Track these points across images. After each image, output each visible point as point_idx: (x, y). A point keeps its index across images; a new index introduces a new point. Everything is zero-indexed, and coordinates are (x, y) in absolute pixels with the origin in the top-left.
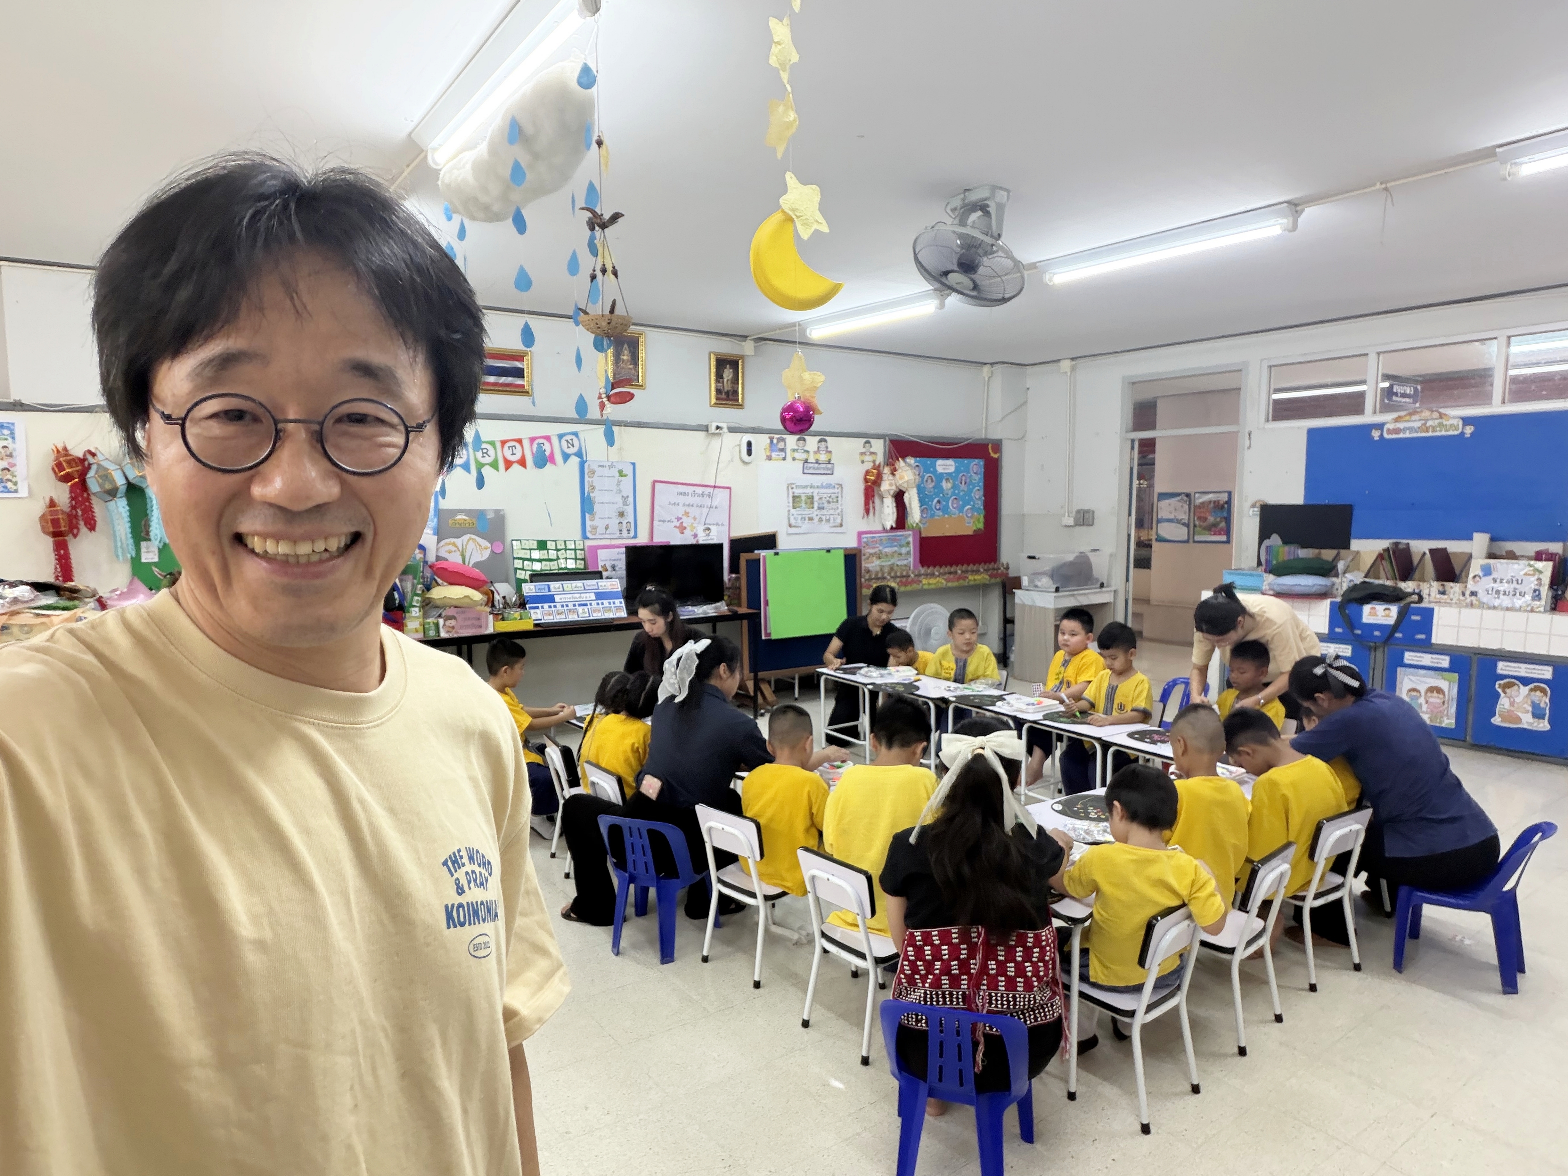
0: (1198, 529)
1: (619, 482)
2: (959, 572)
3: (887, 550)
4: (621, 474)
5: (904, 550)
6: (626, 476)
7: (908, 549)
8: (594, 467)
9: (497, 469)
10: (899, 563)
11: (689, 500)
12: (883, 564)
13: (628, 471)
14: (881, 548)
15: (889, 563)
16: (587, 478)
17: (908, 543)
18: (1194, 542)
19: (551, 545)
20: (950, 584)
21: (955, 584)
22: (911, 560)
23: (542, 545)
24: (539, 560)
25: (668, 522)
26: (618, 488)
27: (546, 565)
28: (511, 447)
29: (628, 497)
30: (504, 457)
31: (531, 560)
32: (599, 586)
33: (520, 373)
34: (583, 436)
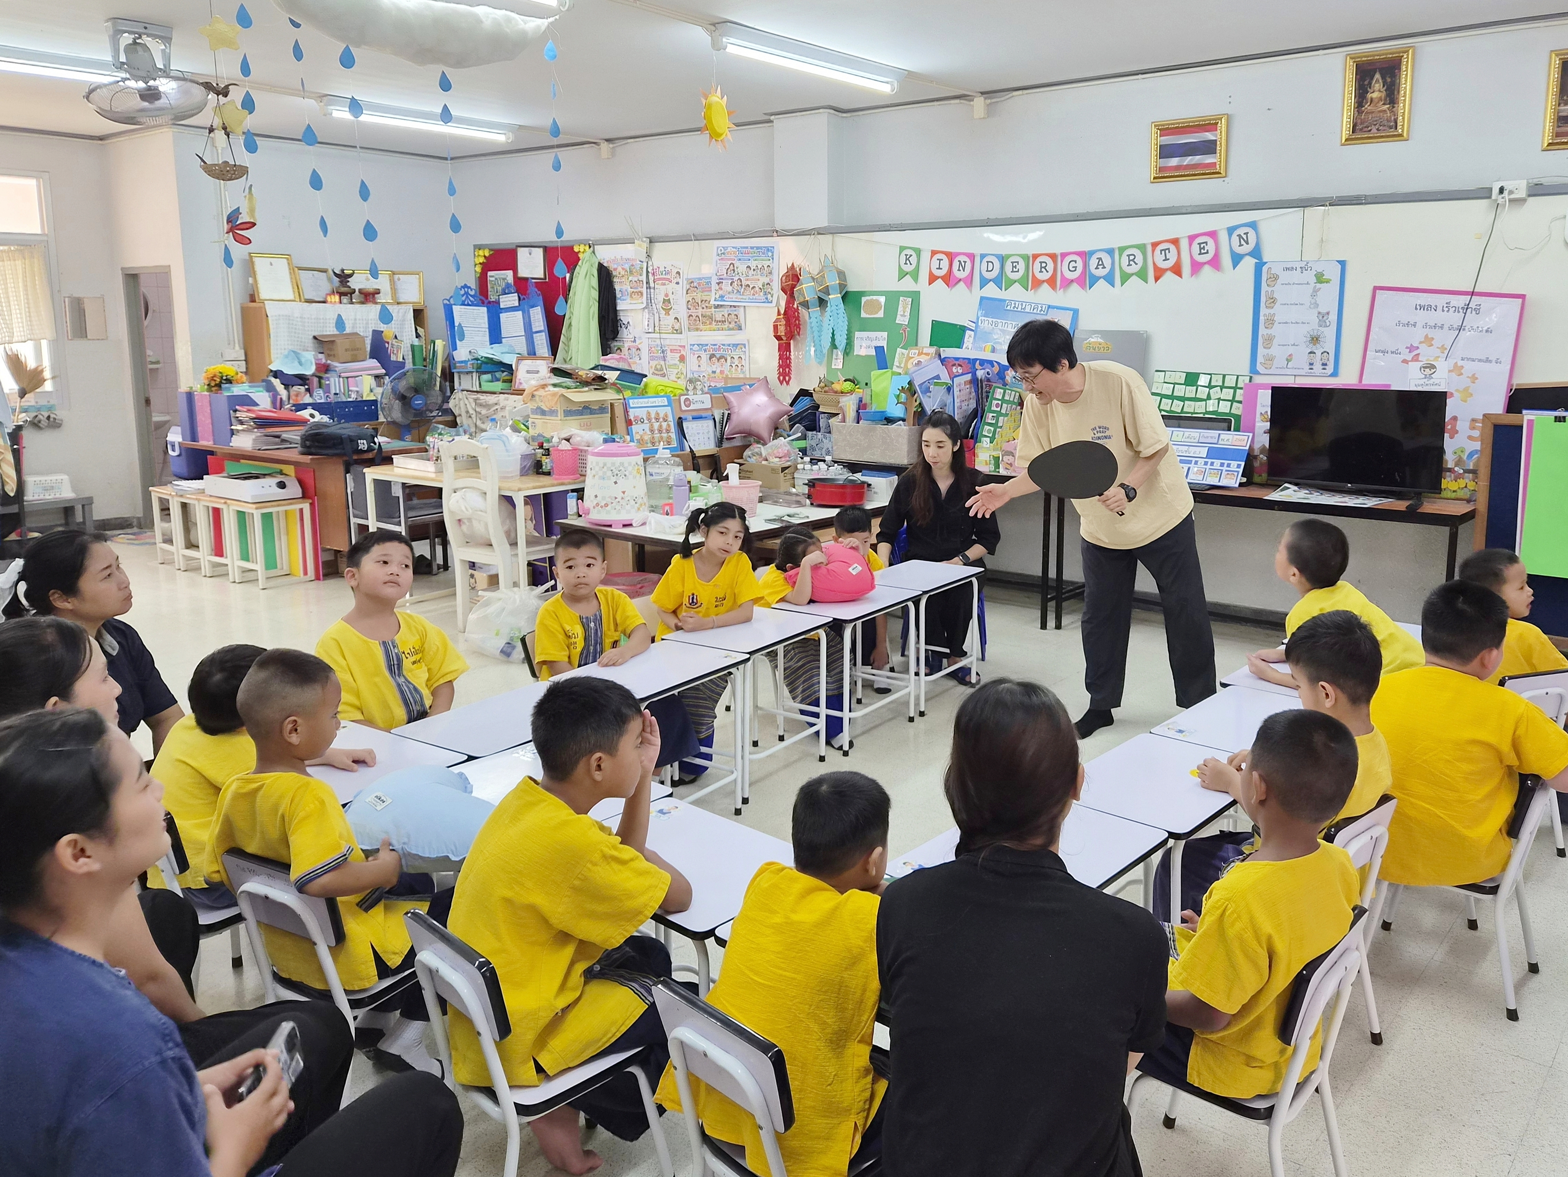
1: (1315, 291)
4: (1320, 278)
6: (1328, 281)
8: (1277, 270)
9: (1146, 280)
11: (1438, 317)
13: (1333, 273)
16: (1264, 287)
19: (1203, 380)
23: (1191, 379)
24: (1183, 399)
25: (1392, 353)
26: (1313, 301)
27: (1189, 406)
28: (1165, 250)
29: (1328, 313)
30: (1154, 264)
31: (1172, 397)
32: (1223, 440)
33: (1209, 148)
34: (1263, 227)
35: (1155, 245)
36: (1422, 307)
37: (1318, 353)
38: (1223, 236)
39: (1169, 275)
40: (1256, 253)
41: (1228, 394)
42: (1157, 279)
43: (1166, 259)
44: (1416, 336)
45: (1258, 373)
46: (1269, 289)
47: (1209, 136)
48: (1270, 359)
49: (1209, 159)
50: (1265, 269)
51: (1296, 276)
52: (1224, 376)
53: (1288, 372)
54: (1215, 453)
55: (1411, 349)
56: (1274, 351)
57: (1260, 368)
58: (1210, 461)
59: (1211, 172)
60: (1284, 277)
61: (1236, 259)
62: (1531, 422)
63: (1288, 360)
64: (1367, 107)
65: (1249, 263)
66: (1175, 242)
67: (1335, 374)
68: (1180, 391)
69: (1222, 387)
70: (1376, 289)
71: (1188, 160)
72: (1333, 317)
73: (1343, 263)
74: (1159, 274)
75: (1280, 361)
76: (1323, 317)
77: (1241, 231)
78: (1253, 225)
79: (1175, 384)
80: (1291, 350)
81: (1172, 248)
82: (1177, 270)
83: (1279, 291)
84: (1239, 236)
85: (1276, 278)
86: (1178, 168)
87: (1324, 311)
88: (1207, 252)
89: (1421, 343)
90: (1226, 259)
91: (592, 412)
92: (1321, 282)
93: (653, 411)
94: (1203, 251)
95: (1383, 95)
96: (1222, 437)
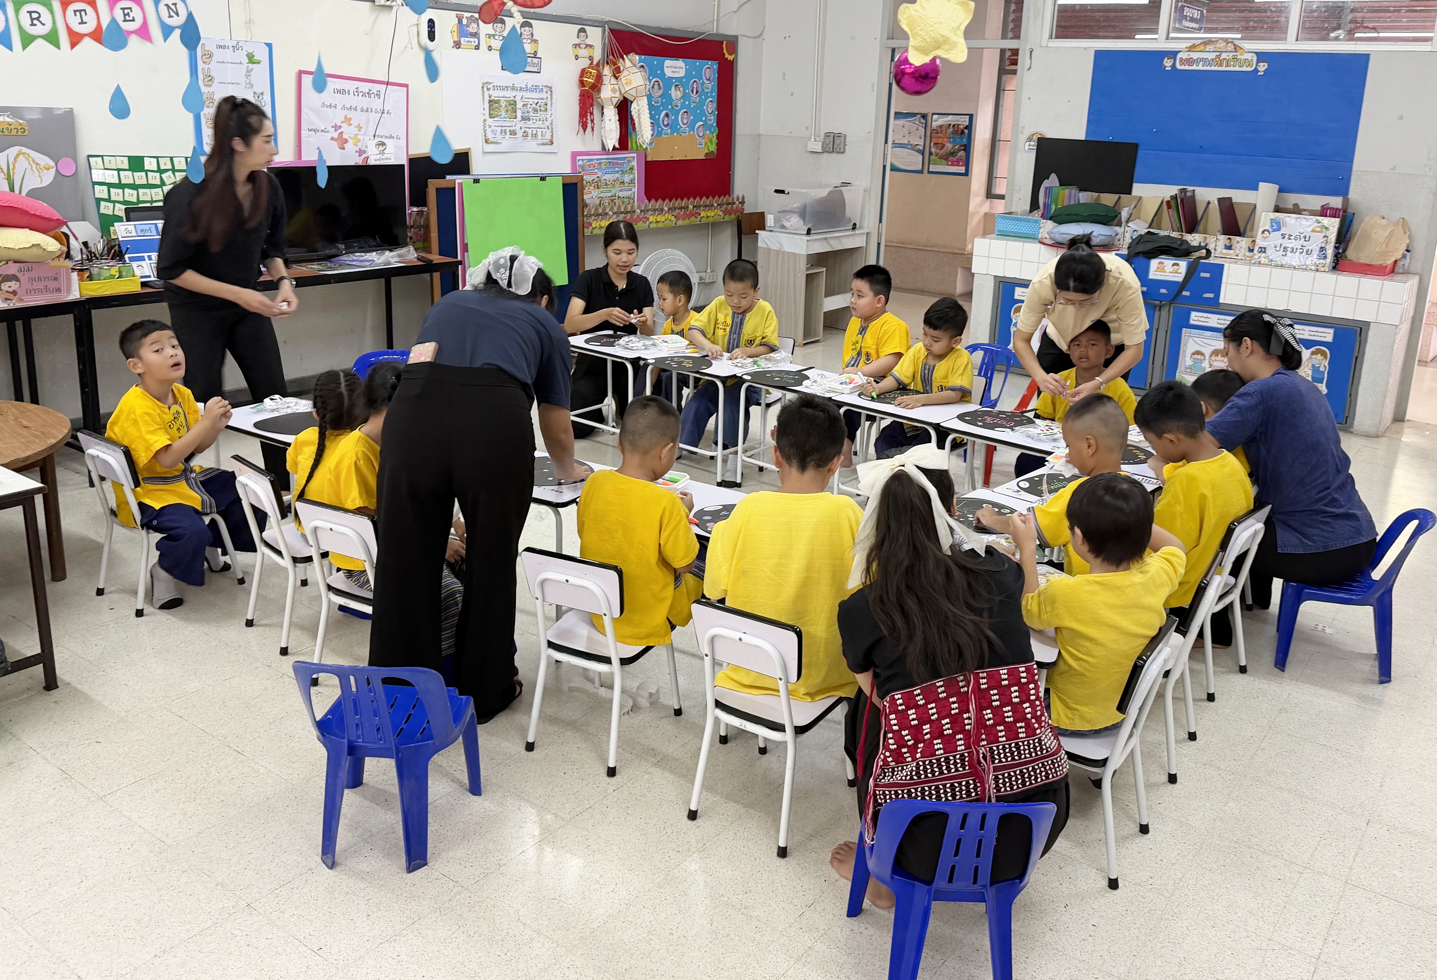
0: (933, 157)
1: (249, 71)
2: (691, 207)
3: (606, 177)
4: (251, 58)
5: (627, 178)
6: (258, 63)
7: (632, 176)
8: (211, 47)
9: (57, 45)
10: (621, 194)
11: (350, 100)
12: (602, 195)
13: (262, 55)
14: (600, 174)
15: (610, 194)
16: (200, 65)
17: (632, 169)
18: (929, 172)
19: (150, 164)
20: (680, 222)
21: (687, 222)
22: (635, 190)
23: (136, 163)
24: (134, 187)
25: (322, 131)
26: (248, 81)
27: (145, 194)
28: (80, 11)
29: (262, 94)
30: (68, 27)
31: (120, 186)
35: (65, 3)
36: (339, 91)
39: (89, 42)
42: (73, 45)
43: (82, 23)
44: (338, 116)
46: (206, 66)
51: (228, 55)
52: (171, 158)
55: (336, 127)
60: (219, 55)
61: (167, 31)
62: (461, 184)
66: (92, 3)
68: (127, 177)
69: (174, 171)
70: (300, 72)
72: (267, 97)
73: (269, 46)
74: (75, 39)
79: (119, 170)
81: (89, 9)
82: (98, 37)
83: (214, 68)
85: (211, 56)
87: (259, 91)
88: (133, 20)
89: (342, 122)
90: (155, 30)
92: (253, 63)
94: (127, 18)
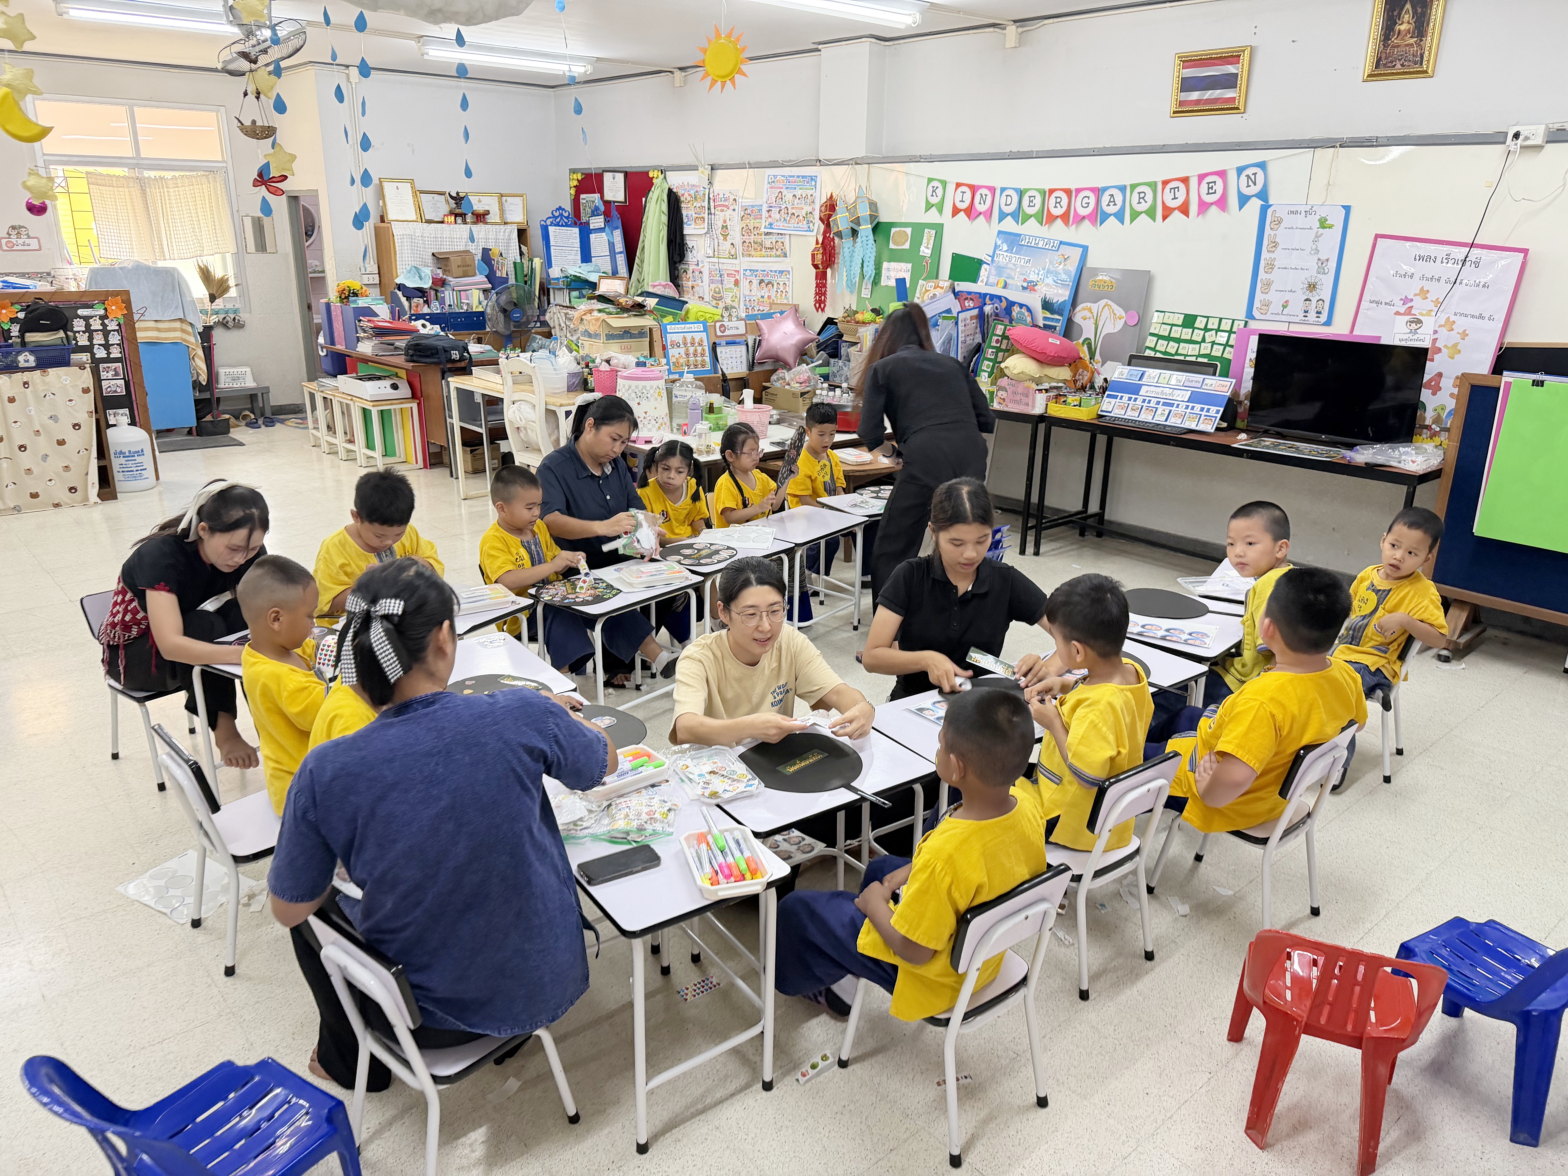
1: (1318, 236)
4: (1323, 224)
6: (1331, 227)
8: (1282, 213)
9: (1154, 219)
11: (1434, 269)
13: (1337, 219)
16: (1268, 231)
19: (1200, 323)
23: (1189, 321)
24: (1178, 341)
25: (1386, 304)
26: (1314, 247)
27: (1184, 348)
28: (1174, 188)
29: (1327, 260)
30: (1163, 202)
31: (1168, 338)
32: (1206, 385)
33: (1230, 81)
34: (1271, 168)
35: (1165, 183)
36: (1421, 258)
37: (1314, 300)
38: (1232, 176)
39: (1177, 215)
40: (1263, 195)
41: (1222, 338)
42: (1165, 218)
43: (1175, 198)
44: (1411, 288)
45: (1253, 318)
46: (1273, 233)
47: (1231, 69)
48: (1267, 304)
49: (1229, 94)
50: (1270, 211)
51: (1300, 221)
52: (1221, 319)
53: (1284, 318)
54: (1196, 398)
55: (1406, 301)
56: (1273, 296)
57: (1256, 313)
58: (1191, 405)
59: (1230, 107)
60: (1288, 220)
61: (1243, 200)
62: (1508, 385)
63: (1284, 307)
64: (1394, 40)
65: (1255, 204)
66: (1185, 180)
67: (1328, 323)
68: (1176, 333)
69: (1218, 330)
70: (1377, 236)
71: (1209, 94)
72: (1333, 265)
73: (1347, 209)
74: (1167, 212)
75: (1276, 307)
76: (1322, 262)
77: (1250, 171)
78: (1262, 165)
79: (1173, 325)
80: (1288, 296)
81: (1182, 186)
82: (1184, 209)
83: (1281, 234)
84: (1248, 176)
85: (1280, 222)
86: (1198, 102)
87: (1324, 258)
88: (1215, 193)
89: (1415, 295)
90: (1233, 200)
91: (632, 336)
92: (1324, 228)
93: (689, 336)
94: (1211, 191)
95: (1412, 27)
96: (1206, 381)
